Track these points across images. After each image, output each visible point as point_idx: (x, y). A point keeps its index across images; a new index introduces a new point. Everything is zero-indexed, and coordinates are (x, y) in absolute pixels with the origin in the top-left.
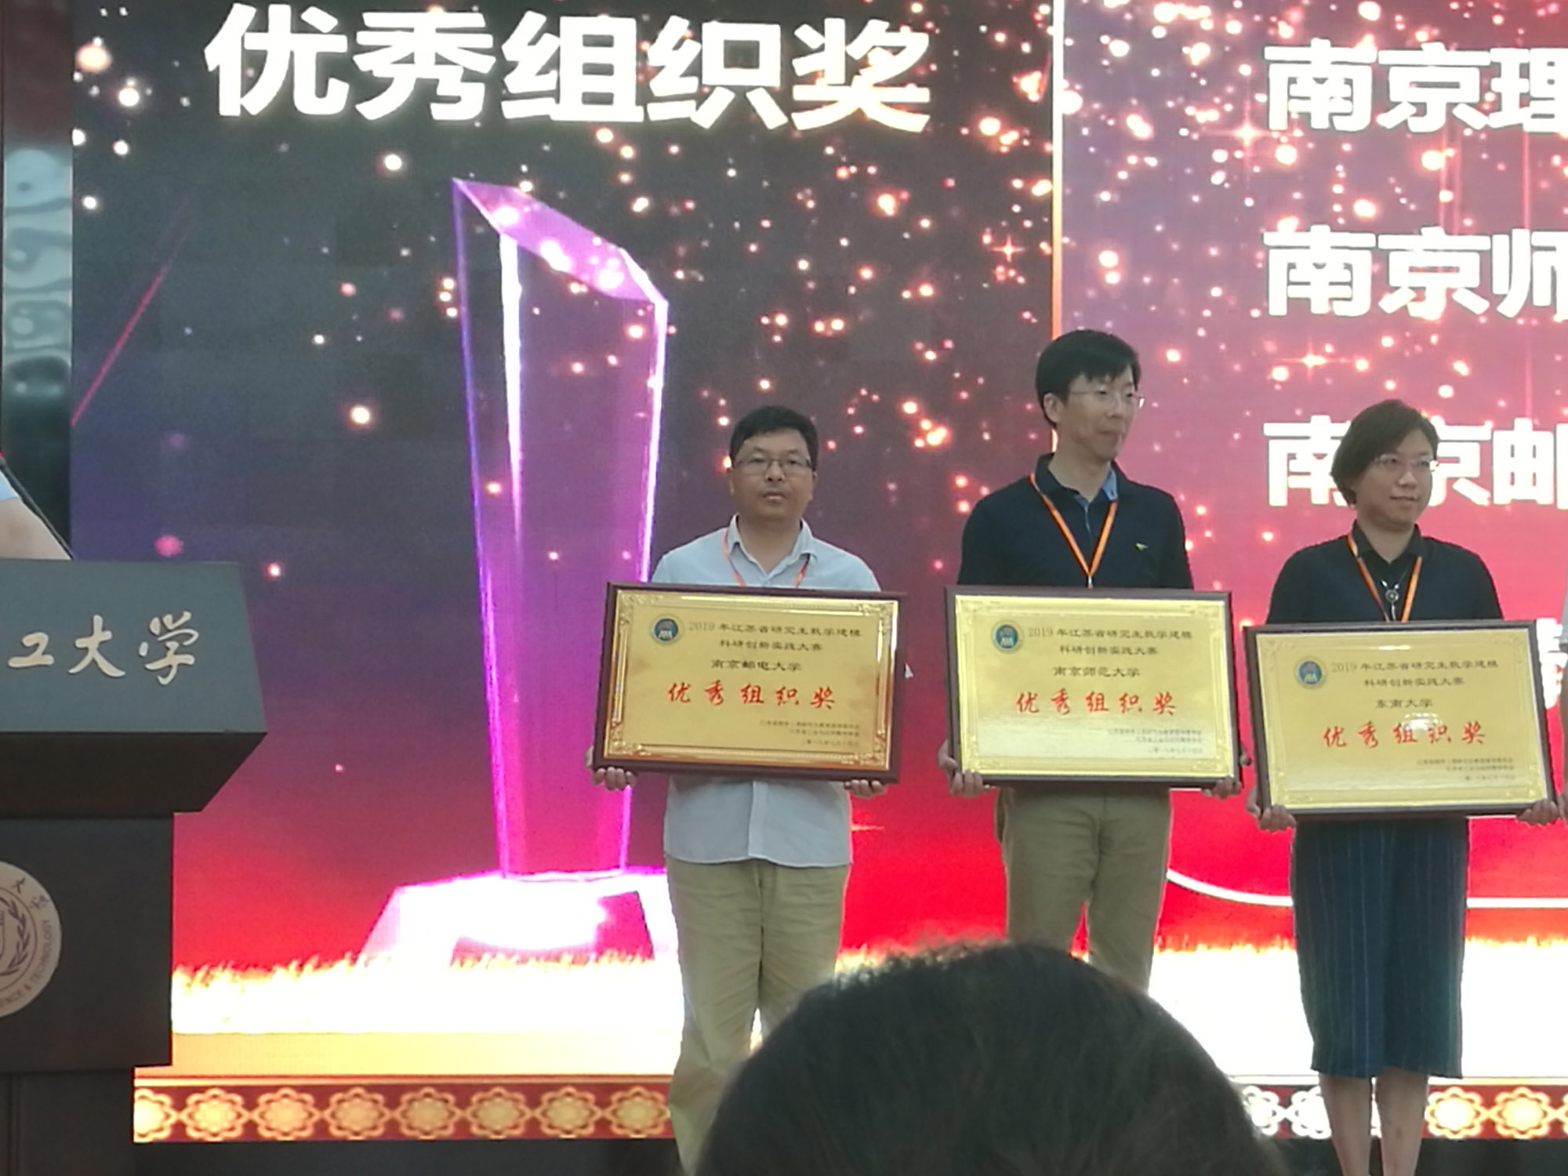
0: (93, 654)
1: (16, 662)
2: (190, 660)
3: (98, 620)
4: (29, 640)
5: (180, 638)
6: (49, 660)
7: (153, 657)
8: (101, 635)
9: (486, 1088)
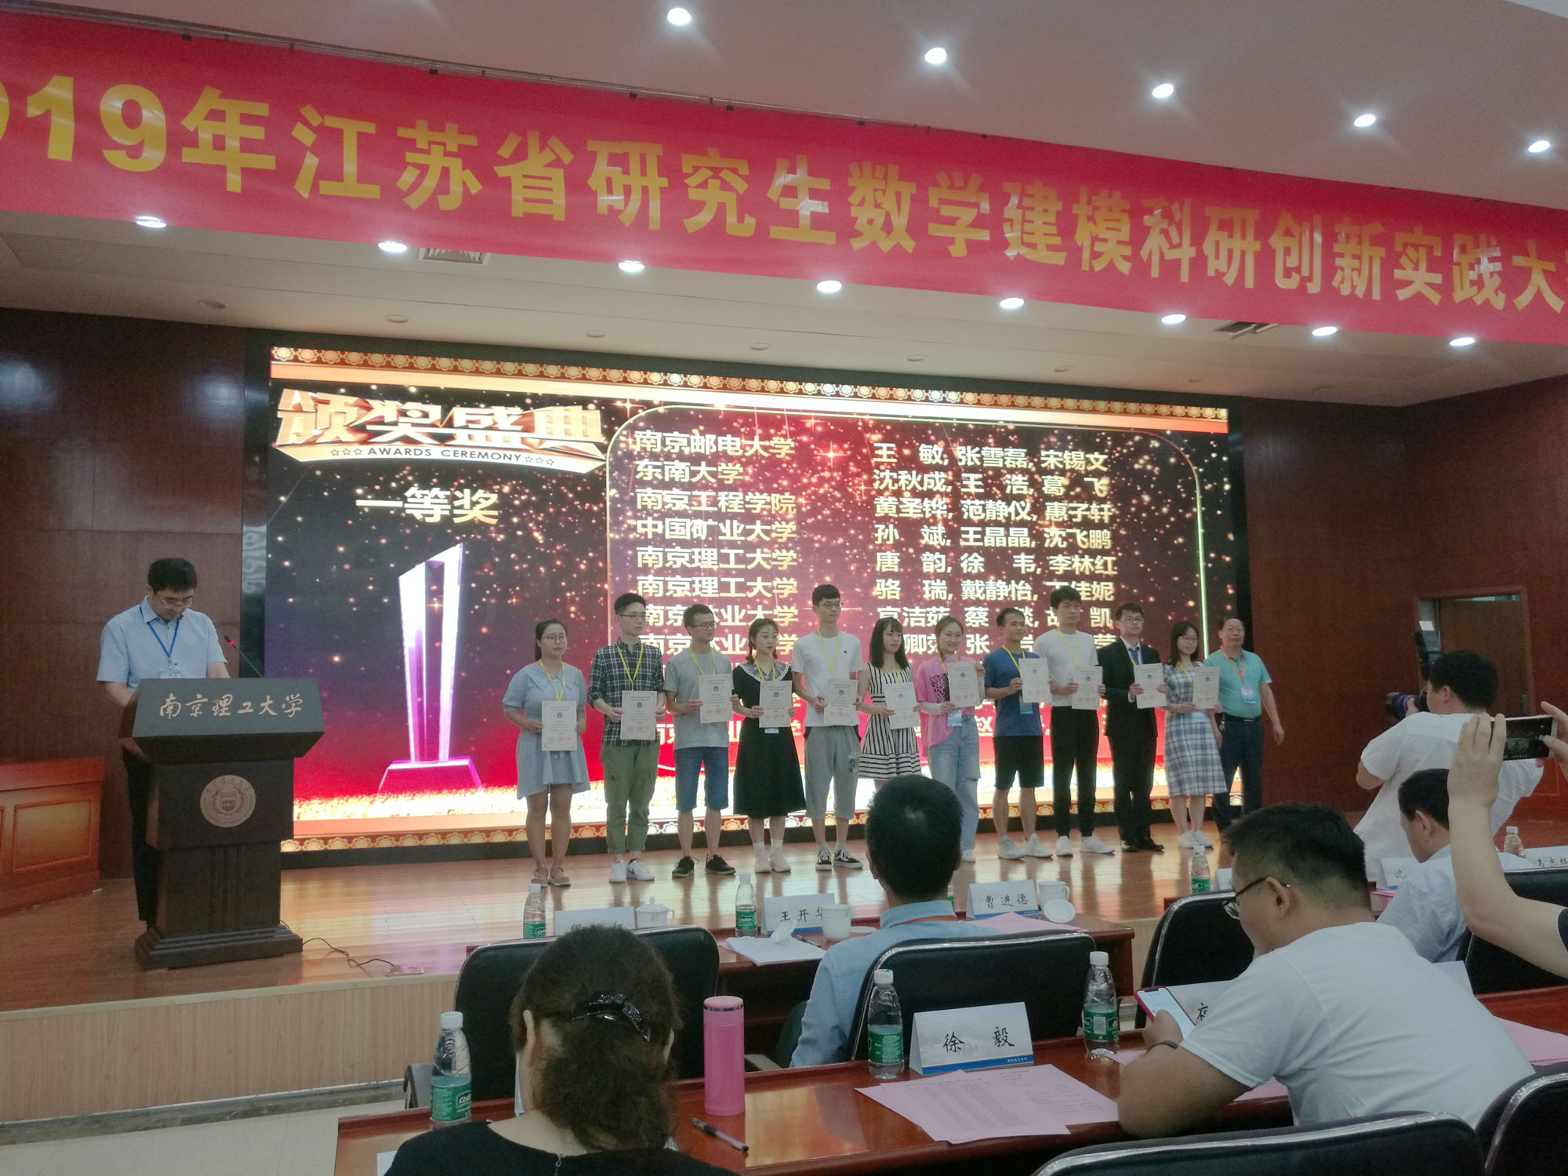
0: (266, 708)
1: (240, 712)
2: (299, 709)
3: (268, 697)
4: (244, 704)
5: (296, 702)
6: (252, 710)
7: (287, 708)
8: (269, 702)
9: (404, 835)
